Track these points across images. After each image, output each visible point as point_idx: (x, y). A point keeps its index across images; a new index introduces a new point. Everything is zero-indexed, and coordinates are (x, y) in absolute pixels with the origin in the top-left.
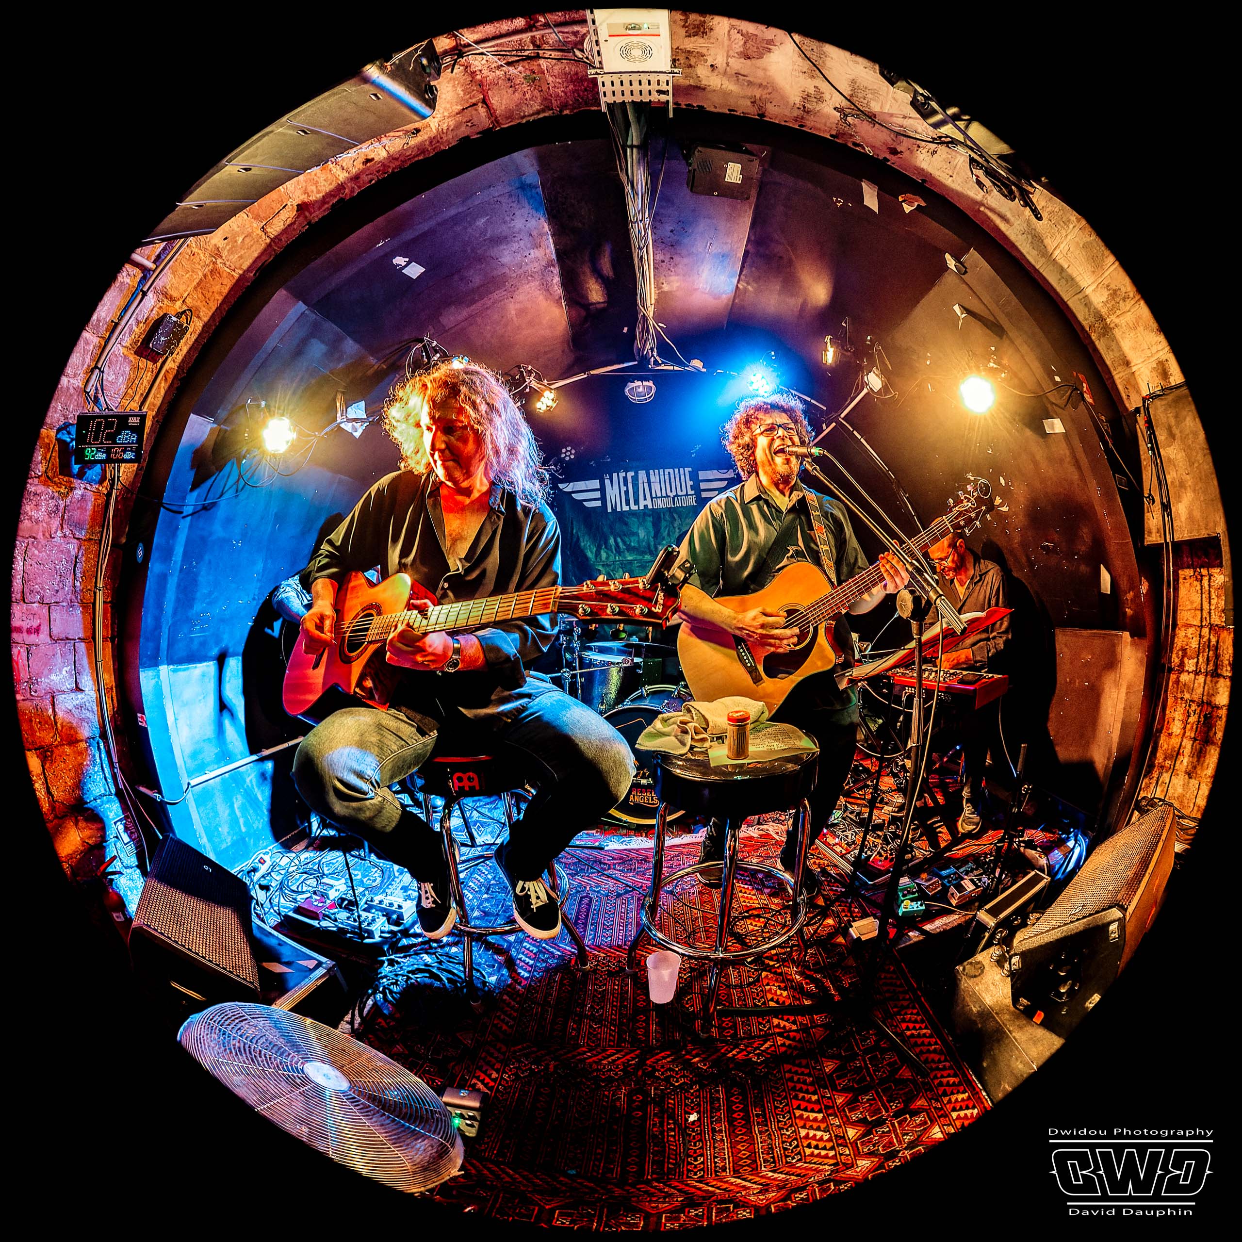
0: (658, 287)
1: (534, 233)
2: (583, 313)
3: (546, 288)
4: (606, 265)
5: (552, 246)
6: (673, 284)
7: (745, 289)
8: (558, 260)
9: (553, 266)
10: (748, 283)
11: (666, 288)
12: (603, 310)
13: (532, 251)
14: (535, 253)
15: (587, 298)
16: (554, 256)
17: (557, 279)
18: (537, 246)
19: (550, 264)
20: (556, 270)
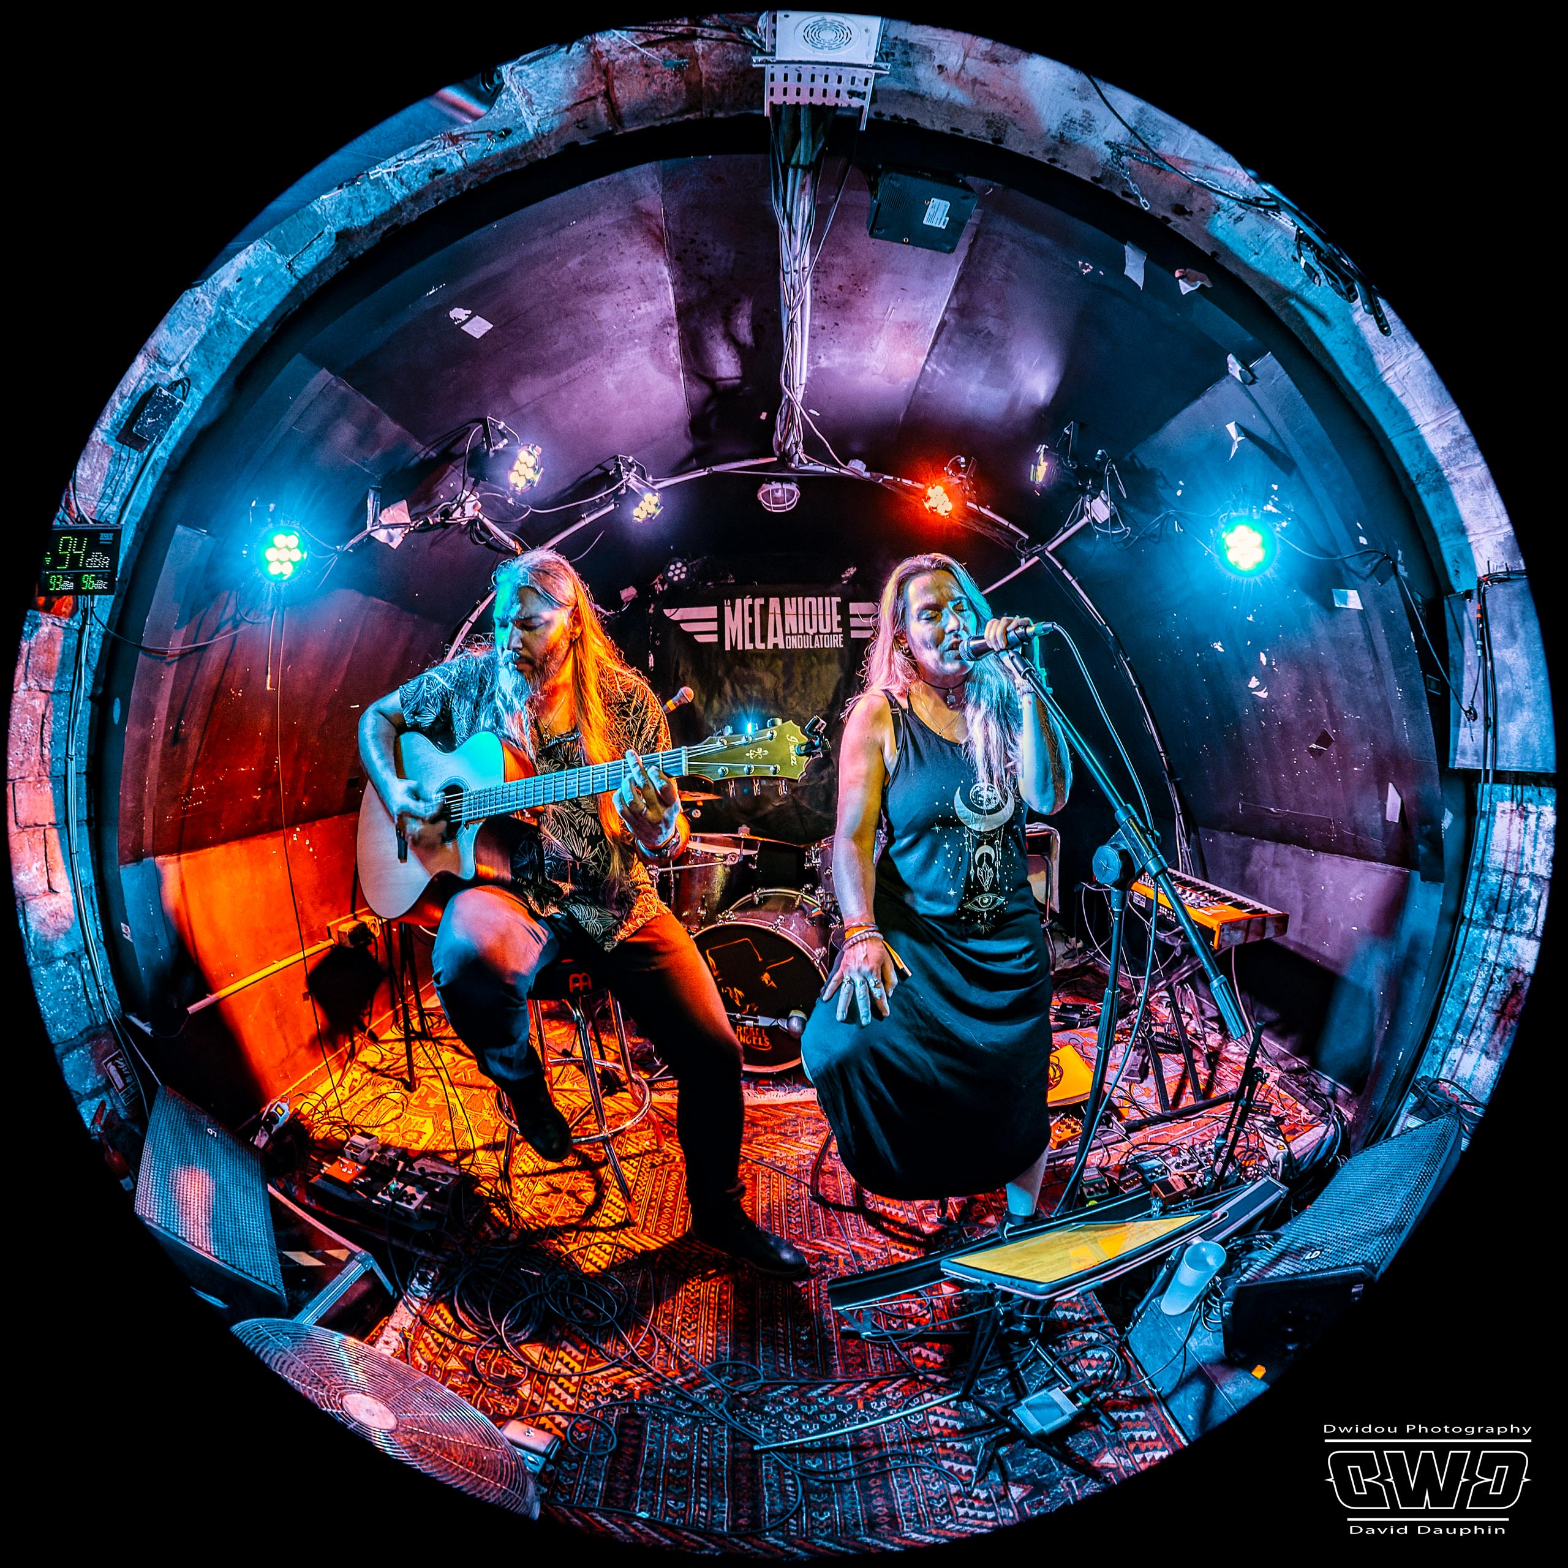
0: (812, 360)
1: (648, 280)
2: (706, 390)
3: (658, 355)
4: (743, 328)
5: (672, 299)
6: (835, 358)
7: (935, 372)
8: (678, 319)
9: (671, 326)
10: (939, 364)
11: (824, 363)
12: (735, 389)
13: (642, 305)
14: (647, 307)
15: (714, 371)
16: (674, 314)
17: (674, 344)
18: (651, 298)
19: (666, 323)
20: (675, 332)
